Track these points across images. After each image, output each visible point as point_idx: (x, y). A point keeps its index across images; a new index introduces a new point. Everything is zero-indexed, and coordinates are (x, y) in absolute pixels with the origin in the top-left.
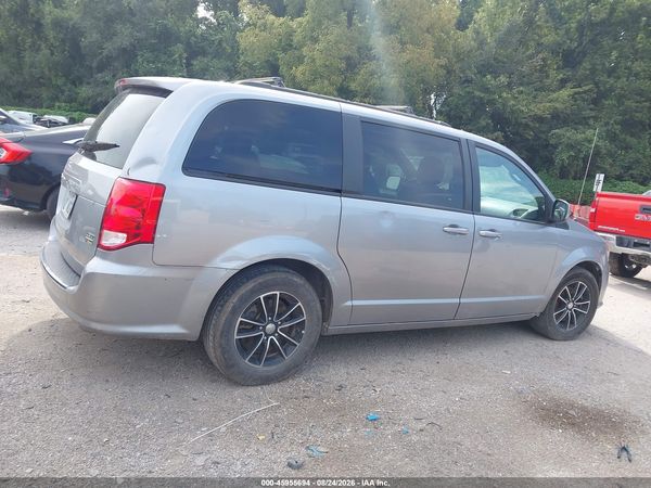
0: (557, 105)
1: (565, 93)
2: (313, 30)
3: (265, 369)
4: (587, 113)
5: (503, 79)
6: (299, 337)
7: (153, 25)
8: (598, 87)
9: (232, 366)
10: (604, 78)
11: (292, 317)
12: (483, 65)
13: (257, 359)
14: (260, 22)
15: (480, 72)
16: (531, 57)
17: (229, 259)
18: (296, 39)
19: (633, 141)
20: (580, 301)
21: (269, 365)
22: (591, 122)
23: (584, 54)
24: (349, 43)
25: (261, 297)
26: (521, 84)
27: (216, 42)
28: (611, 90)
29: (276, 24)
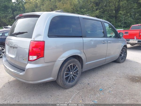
0: (97, 14)
1: (98, 11)
2: (42, 3)
3: (72, 83)
4: (102, 15)
5: (85, 9)
6: (77, 74)
7: (2, 5)
8: (103, 10)
9: (65, 85)
10: (104, 8)
11: (76, 69)
12: (80, 7)
13: (70, 81)
14: (29, 2)
15: (80, 9)
16: (90, 5)
17: (62, 58)
18: (39, 5)
19: (111, 20)
20: (124, 54)
21: (72, 82)
22: (103, 17)
23: (100, 3)
24: (51, 5)
25: (69, 66)
26: (89, 10)
27: (19, 8)
28: (106, 10)
29: (33, 2)
